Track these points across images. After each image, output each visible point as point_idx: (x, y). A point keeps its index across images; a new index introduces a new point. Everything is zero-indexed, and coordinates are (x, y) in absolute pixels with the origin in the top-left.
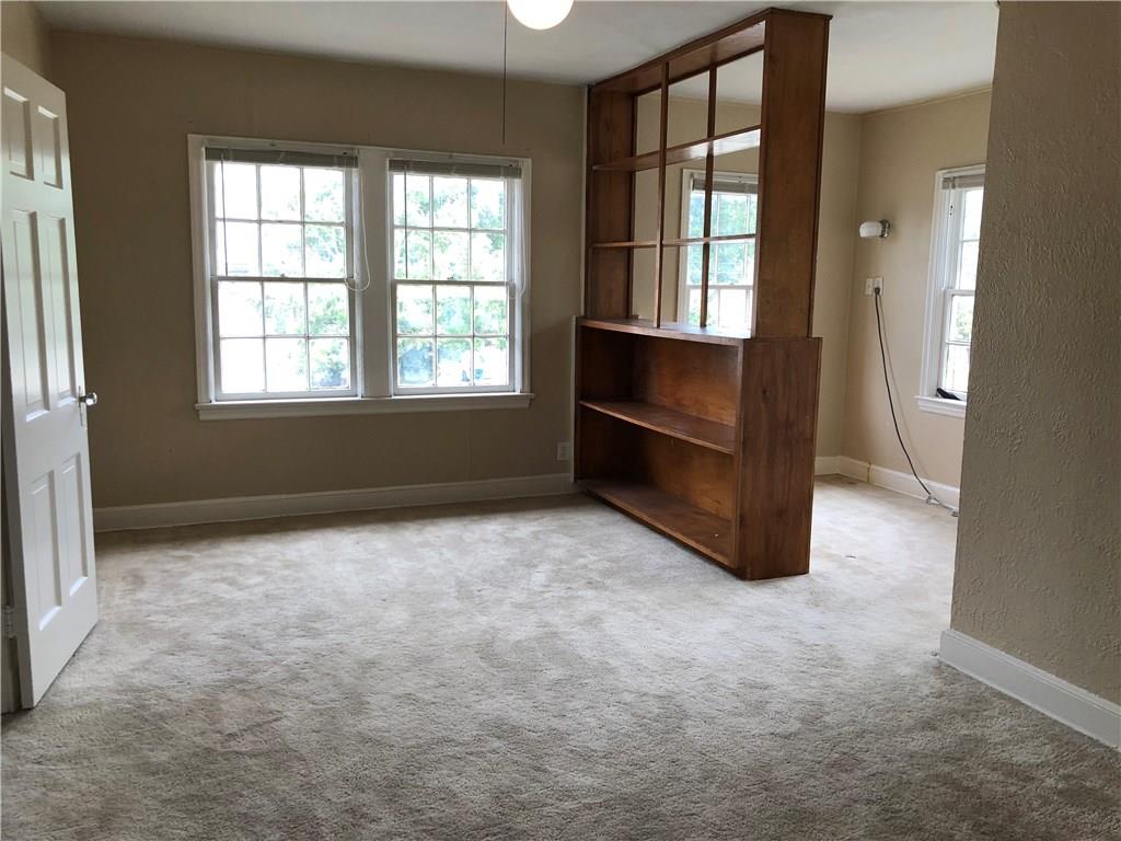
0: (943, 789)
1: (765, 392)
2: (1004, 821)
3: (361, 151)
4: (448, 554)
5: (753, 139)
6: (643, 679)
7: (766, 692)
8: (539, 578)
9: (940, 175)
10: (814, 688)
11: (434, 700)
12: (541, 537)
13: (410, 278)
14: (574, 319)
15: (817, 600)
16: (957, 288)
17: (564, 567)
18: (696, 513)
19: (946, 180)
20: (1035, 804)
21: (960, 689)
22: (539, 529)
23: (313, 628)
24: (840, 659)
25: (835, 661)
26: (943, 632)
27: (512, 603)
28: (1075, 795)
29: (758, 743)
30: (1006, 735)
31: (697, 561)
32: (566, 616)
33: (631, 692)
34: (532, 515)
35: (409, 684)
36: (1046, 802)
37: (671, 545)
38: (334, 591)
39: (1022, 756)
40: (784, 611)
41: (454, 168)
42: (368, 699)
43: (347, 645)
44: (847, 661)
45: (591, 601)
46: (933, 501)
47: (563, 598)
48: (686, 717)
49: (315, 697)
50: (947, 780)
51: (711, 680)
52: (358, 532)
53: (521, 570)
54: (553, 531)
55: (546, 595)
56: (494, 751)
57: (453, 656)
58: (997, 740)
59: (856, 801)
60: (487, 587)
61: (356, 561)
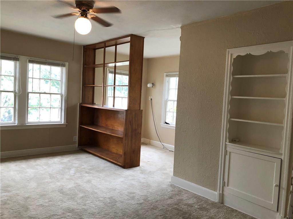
0: (175, 211)
1: (130, 122)
2: (188, 215)
3: (20, 57)
4: (45, 167)
5: (127, 63)
6: (105, 194)
7: (134, 194)
8: (72, 172)
9: (165, 74)
10: (145, 192)
11: (49, 205)
12: (71, 161)
13: (33, 92)
14: (79, 103)
15: (143, 172)
16: (169, 99)
17: (79, 169)
18: (112, 153)
19: (166, 75)
20: (194, 211)
21: (176, 189)
22: (70, 159)
23: (7, 190)
24: (150, 185)
25: (149, 186)
26: (172, 177)
27: (66, 179)
28: (201, 209)
29: (134, 206)
30: (187, 198)
31: (113, 165)
32: (81, 181)
33: (102, 198)
34: (67, 156)
35: (40, 202)
36: (196, 211)
37: (106, 161)
38: (12, 179)
39: (191, 202)
40: (135, 175)
41: (47, 63)
42: (29, 207)
43: (19, 193)
44: (151, 186)
45: (87, 177)
46: (165, 148)
47: (80, 176)
48: (117, 202)
49: (12, 208)
50: (176, 209)
51: (121, 193)
52: (16, 163)
53: (67, 170)
54: (74, 160)
55: (75, 176)
56: (68, 216)
57: (52, 193)
58: (185, 199)
59: (158, 216)
60: (58, 175)
61: (16, 171)
